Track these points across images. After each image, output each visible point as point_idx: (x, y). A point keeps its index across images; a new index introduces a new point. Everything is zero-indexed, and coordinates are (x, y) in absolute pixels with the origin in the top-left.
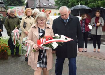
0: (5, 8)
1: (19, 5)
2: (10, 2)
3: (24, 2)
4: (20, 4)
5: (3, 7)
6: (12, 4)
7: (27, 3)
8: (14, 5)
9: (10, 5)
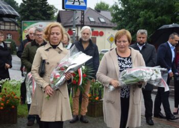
0: (16, 24)
1: (44, 20)
2: (26, 14)
3: (53, 13)
4: (44, 18)
5: (14, 22)
6: (31, 17)
7: (59, 15)
8: (34, 20)
9: (27, 18)
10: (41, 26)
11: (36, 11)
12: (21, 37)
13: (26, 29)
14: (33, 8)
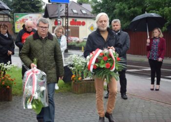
0: (9, 16)
1: (33, 12)
2: (18, 7)
3: (42, 6)
4: (34, 10)
5: (7, 14)
6: (22, 10)
7: (46, 8)
8: (25, 12)
9: (19, 11)
10: (31, 17)
11: (26, 4)
12: (14, 27)
13: (18, 20)
14: (23, 2)
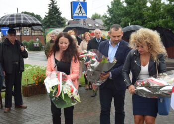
0: (42, 31)
1: (59, 27)
2: (48, 24)
3: (65, 22)
5: (40, 30)
6: (51, 26)
8: (53, 28)
9: (48, 27)
11: (54, 22)
12: (45, 39)
13: (48, 34)
14: (52, 20)
